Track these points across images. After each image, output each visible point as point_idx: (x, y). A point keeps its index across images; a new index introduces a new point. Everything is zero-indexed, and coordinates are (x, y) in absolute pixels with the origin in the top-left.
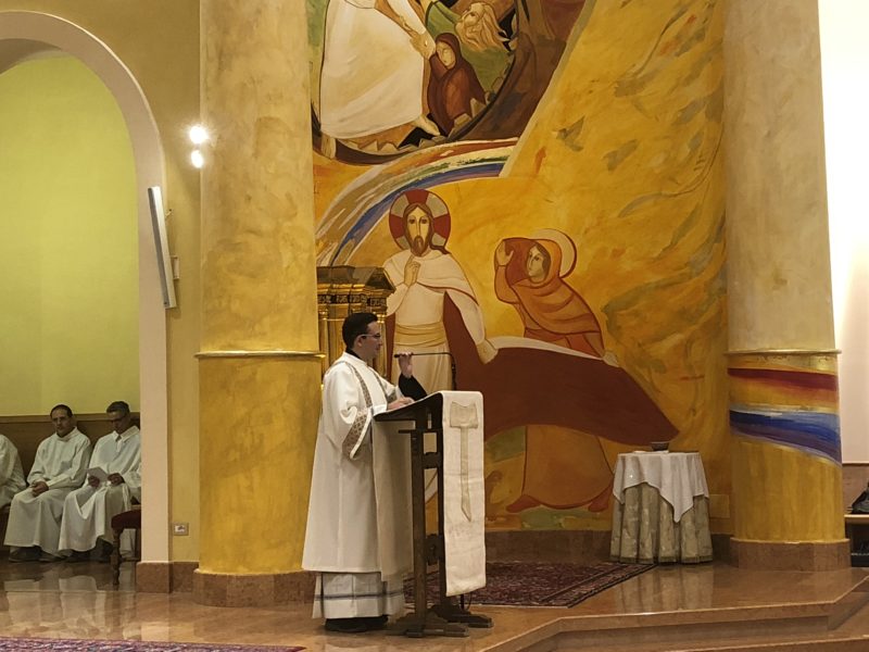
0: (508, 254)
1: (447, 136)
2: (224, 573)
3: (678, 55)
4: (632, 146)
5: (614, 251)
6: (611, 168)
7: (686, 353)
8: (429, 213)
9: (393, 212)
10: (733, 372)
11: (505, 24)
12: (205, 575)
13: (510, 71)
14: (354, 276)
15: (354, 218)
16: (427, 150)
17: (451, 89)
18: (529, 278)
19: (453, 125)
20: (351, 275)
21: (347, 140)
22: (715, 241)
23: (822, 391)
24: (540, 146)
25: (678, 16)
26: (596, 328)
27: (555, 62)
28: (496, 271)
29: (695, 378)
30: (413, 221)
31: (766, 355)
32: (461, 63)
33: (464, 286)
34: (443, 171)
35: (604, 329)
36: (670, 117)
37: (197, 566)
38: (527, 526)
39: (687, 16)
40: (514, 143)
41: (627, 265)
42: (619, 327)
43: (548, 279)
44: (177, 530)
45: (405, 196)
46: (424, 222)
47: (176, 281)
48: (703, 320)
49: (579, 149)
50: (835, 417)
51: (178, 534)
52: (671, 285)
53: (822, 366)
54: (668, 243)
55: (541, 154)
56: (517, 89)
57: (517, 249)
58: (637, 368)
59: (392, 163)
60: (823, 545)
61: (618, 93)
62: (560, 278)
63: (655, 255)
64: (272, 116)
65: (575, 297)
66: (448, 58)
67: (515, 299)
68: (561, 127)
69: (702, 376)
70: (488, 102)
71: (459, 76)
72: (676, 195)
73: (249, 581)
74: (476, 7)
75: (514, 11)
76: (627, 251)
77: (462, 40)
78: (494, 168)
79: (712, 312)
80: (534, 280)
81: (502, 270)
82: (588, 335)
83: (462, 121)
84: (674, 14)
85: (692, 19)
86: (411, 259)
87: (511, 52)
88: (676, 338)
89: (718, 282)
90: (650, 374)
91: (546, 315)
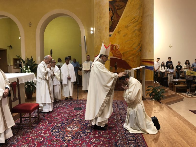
0: (111, 46)
4: (127, 34)
18: (114, 49)
25: (134, 19)
29: (134, 62)
39: (135, 19)
42: (124, 56)
48: (136, 55)
49: (120, 34)
54: (131, 46)
55: (115, 34)
58: (126, 60)
61: (125, 28)
62: (117, 50)
67: (112, 52)
68: (118, 31)
72: (133, 40)
75: (112, 17)
79: (137, 54)
82: (120, 56)
84: (133, 19)
85: (136, 19)
87: (112, 22)
88: (132, 57)
89: (139, 51)
90: (128, 61)
91: (116, 54)
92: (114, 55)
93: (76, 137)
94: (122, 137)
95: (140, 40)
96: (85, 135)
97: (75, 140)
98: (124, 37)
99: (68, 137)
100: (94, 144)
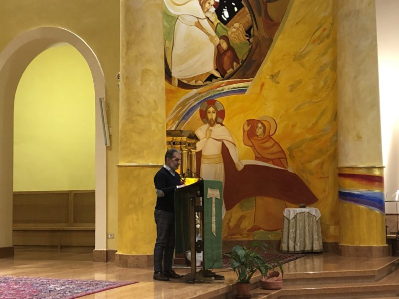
0: (248, 126)
1: (223, 77)
2: (127, 254)
3: (319, 44)
4: (300, 82)
5: (292, 125)
6: (291, 91)
7: (322, 168)
8: (216, 109)
9: (201, 109)
10: (340, 175)
11: (248, 31)
12: (120, 255)
13: (250, 51)
14: (183, 134)
15: (185, 111)
16: (215, 83)
17: (226, 58)
18: (257, 136)
19: (226, 73)
20: (181, 134)
21: (182, 79)
22: (334, 121)
23: (377, 183)
24: (262, 82)
25: (319, 28)
26: (285, 157)
27: (268, 48)
28: (244, 133)
29: (325, 178)
30: (209, 112)
31: (353, 168)
32: (230, 48)
33: (230, 139)
34: (222, 92)
35: (288, 157)
36: (316, 70)
37: (116, 251)
38: (256, 238)
39: (322, 28)
40: (251, 80)
41: (297, 131)
42: (294, 157)
43: (265, 137)
44: (109, 237)
45: (206, 102)
46: (214, 112)
47: (110, 136)
48: (329, 153)
49: (278, 83)
50: (382, 194)
51: (110, 239)
52: (315, 139)
53: (377, 173)
54: (314, 122)
55: (263, 85)
56: (253, 58)
57: (252, 124)
58: (301, 173)
59: (201, 89)
60: (376, 247)
61: (294, 60)
62: (270, 136)
63: (309, 126)
64: (149, 68)
65: (276, 144)
66: (224, 46)
67: (251, 145)
68: (270, 74)
69: (328, 177)
70: (241, 64)
71: (229, 53)
73: (137, 258)
74: (236, 25)
75: (251, 27)
76: (297, 125)
77: (231, 38)
78: (243, 91)
79: (331, 151)
80: (259, 137)
81: (246, 133)
82: (281, 159)
83: (230, 71)
84: (317, 27)
85: (325, 29)
86: (208, 128)
87: (250, 43)
88: (318, 161)
90: (307, 176)
91: (264, 151)
92: (259, 156)
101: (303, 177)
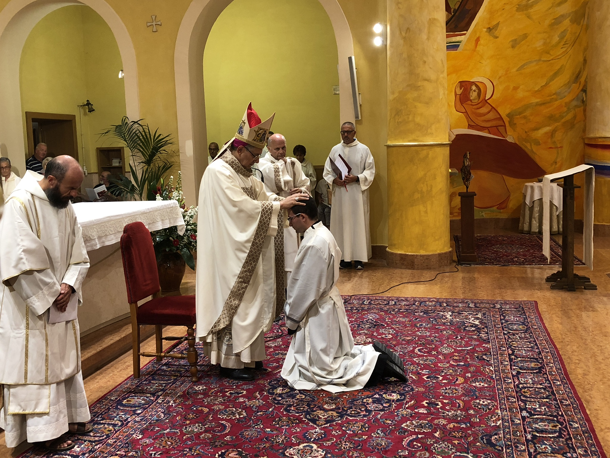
0: (461, 89)
4: (525, 36)
5: (514, 87)
7: (552, 136)
18: (471, 100)
24: (477, 36)
26: (503, 124)
28: (456, 97)
29: (557, 148)
35: (507, 124)
36: (547, 22)
40: (464, 34)
41: (520, 94)
42: (516, 124)
43: (479, 102)
47: (360, 105)
48: (563, 120)
49: (497, 37)
52: (544, 104)
54: (544, 83)
55: (478, 40)
56: (467, 7)
57: (465, 86)
58: (524, 143)
61: (518, 10)
62: (486, 101)
63: (536, 89)
65: (493, 109)
67: (464, 111)
68: (488, 26)
69: (562, 147)
72: (549, 61)
76: (521, 87)
78: (456, 46)
79: (569, 117)
80: (473, 101)
81: (458, 96)
82: (499, 127)
88: (547, 129)
89: (574, 103)
90: (531, 145)
91: (479, 118)
92: (473, 124)
93: (353, 412)
94: (513, 421)
95: (582, 59)
96: (381, 407)
97: (348, 422)
98: (513, 47)
99: (326, 410)
100: (414, 437)
101: (526, 147)
